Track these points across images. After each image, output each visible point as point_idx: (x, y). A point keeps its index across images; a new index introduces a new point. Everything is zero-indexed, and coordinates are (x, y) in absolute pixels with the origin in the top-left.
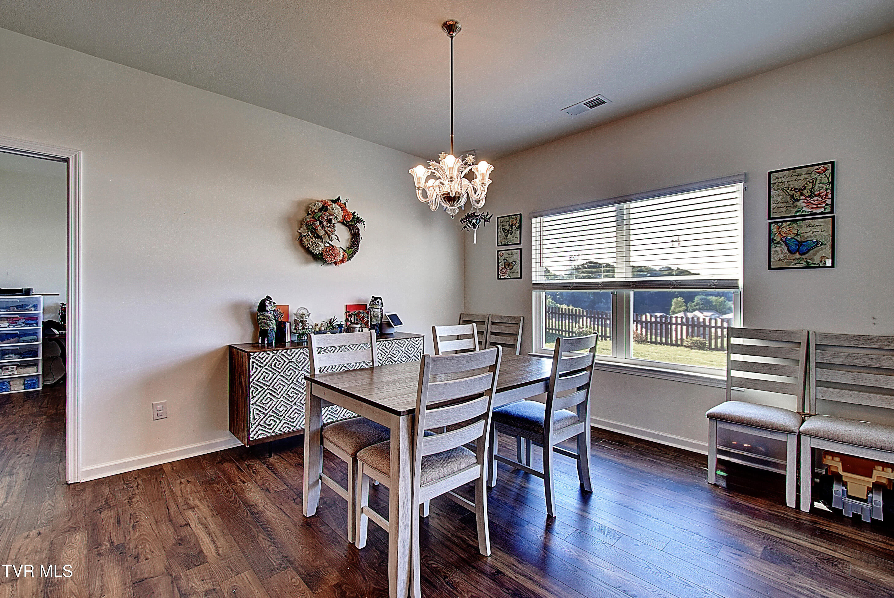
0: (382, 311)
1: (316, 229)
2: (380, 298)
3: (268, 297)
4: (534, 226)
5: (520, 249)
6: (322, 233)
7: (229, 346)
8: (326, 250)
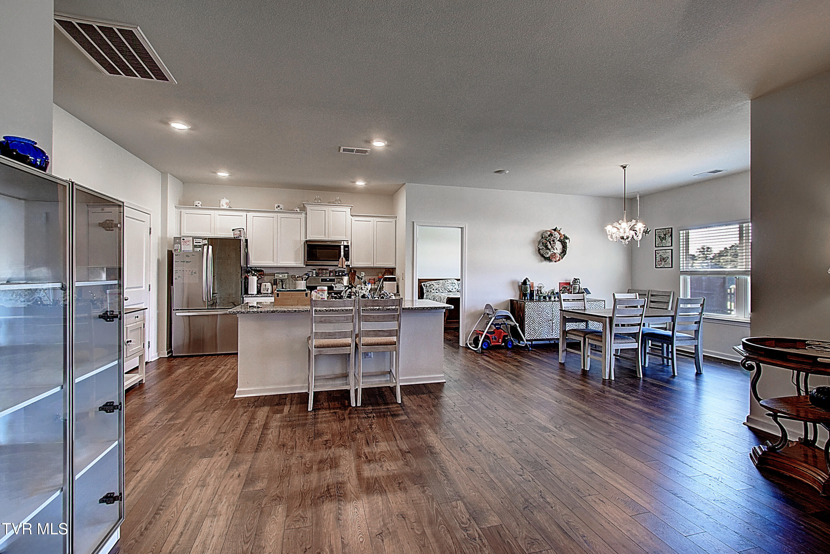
0: (579, 286)
1: (547, 245)
2: (579, 279)
3: (526, 278)
4: (681, 235)
5: (672, 250)
6: (550, 247)
7: (511, 300)
8: (552, 255)
